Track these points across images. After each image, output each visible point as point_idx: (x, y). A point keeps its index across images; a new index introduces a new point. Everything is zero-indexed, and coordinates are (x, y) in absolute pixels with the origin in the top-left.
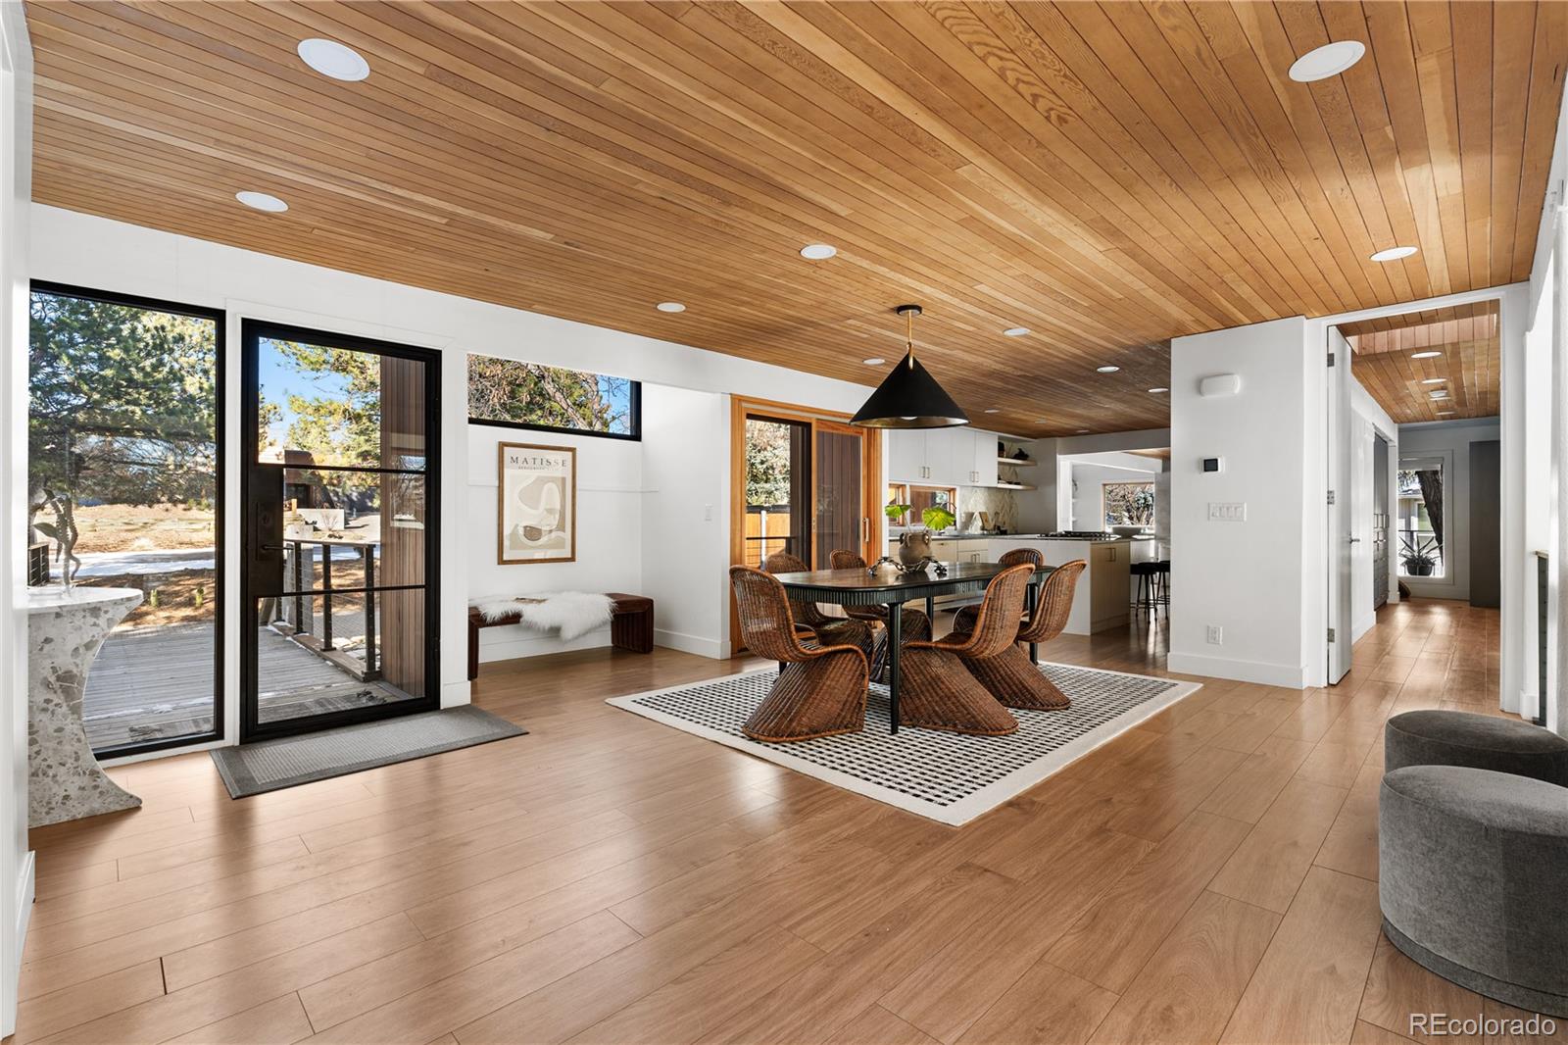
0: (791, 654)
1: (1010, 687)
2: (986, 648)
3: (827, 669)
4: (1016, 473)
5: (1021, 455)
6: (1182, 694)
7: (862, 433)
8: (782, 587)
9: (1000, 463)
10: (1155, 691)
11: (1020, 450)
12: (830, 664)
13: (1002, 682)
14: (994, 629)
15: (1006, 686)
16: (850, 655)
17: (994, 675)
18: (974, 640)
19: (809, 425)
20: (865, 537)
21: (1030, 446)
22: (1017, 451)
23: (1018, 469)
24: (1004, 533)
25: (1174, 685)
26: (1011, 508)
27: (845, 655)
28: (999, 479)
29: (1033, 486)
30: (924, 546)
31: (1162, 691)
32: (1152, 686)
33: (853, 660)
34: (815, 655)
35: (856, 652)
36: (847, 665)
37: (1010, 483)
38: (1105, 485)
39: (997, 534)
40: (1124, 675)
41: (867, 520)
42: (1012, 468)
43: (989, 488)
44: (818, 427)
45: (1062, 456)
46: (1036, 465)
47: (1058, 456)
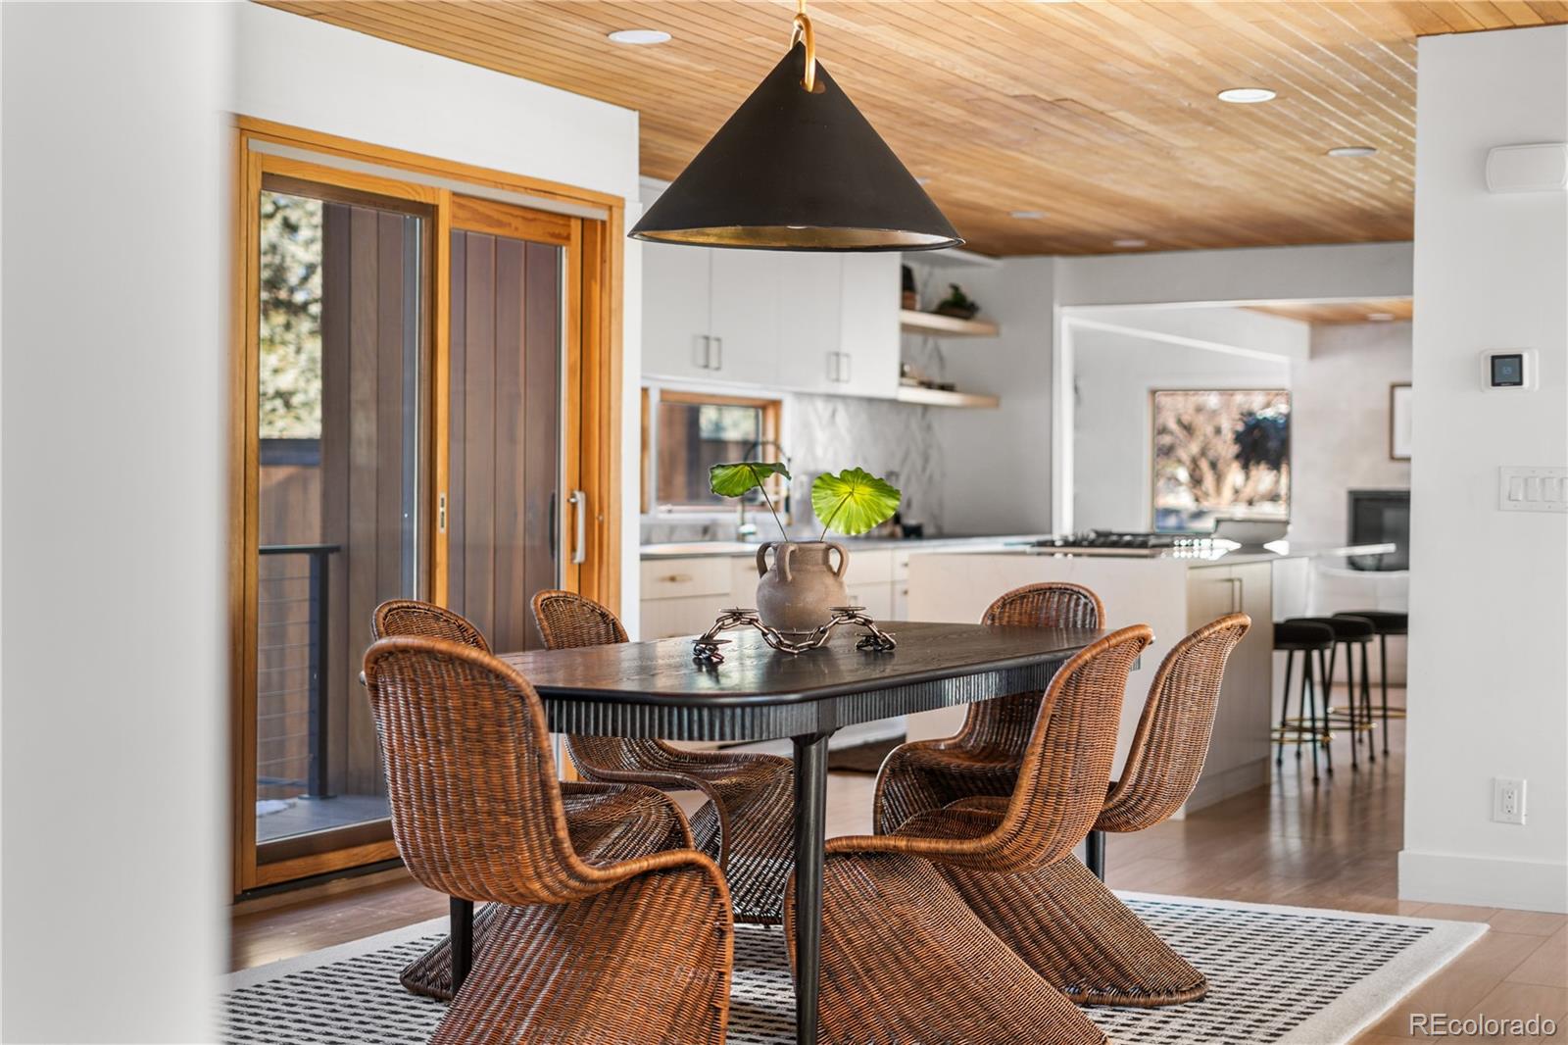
0: (548, 880)
1: (1062, 951)
2: (1040, 846)
3: (625, 922)
4: (941, 359)
5: (958, 306)
6: (1450, 949)
7: (568, 238)
8: (535, 699)
9: (906, 328)
10: (1387, 946)
11: (955, 288)
12: (634, 908)
13: (1042, 938)
14: (1060, 795)
15: (1051, 949)
16: (685, 879)
17: (1022, 921)
18: (1009, 825)
19: (429, 211)
20: (574, 549)
21: (980, 276)
22: (946, 294)
23: (945, 344)
24: (914, 533)
25: (1426, 930)
26: (926, 459)
27: (670, 881)
28: (903, 374)
29: (987, 395)
30: (829, 580)
31: (1402, 946)
32: (1375, 936)
33: (694, 890)
34: (607, 881)
35: (702, 869)
36: (678, 906)
37: (928, 385)
38: (1154, 392)
39: (892, 537)
40: (1303, 912)
41: (580, 497)
42: (931, 342)
43: (871, 401)
44: (454, 217)
45: (1067, 310)
46: (997, 334)
47: (1057, 309)
